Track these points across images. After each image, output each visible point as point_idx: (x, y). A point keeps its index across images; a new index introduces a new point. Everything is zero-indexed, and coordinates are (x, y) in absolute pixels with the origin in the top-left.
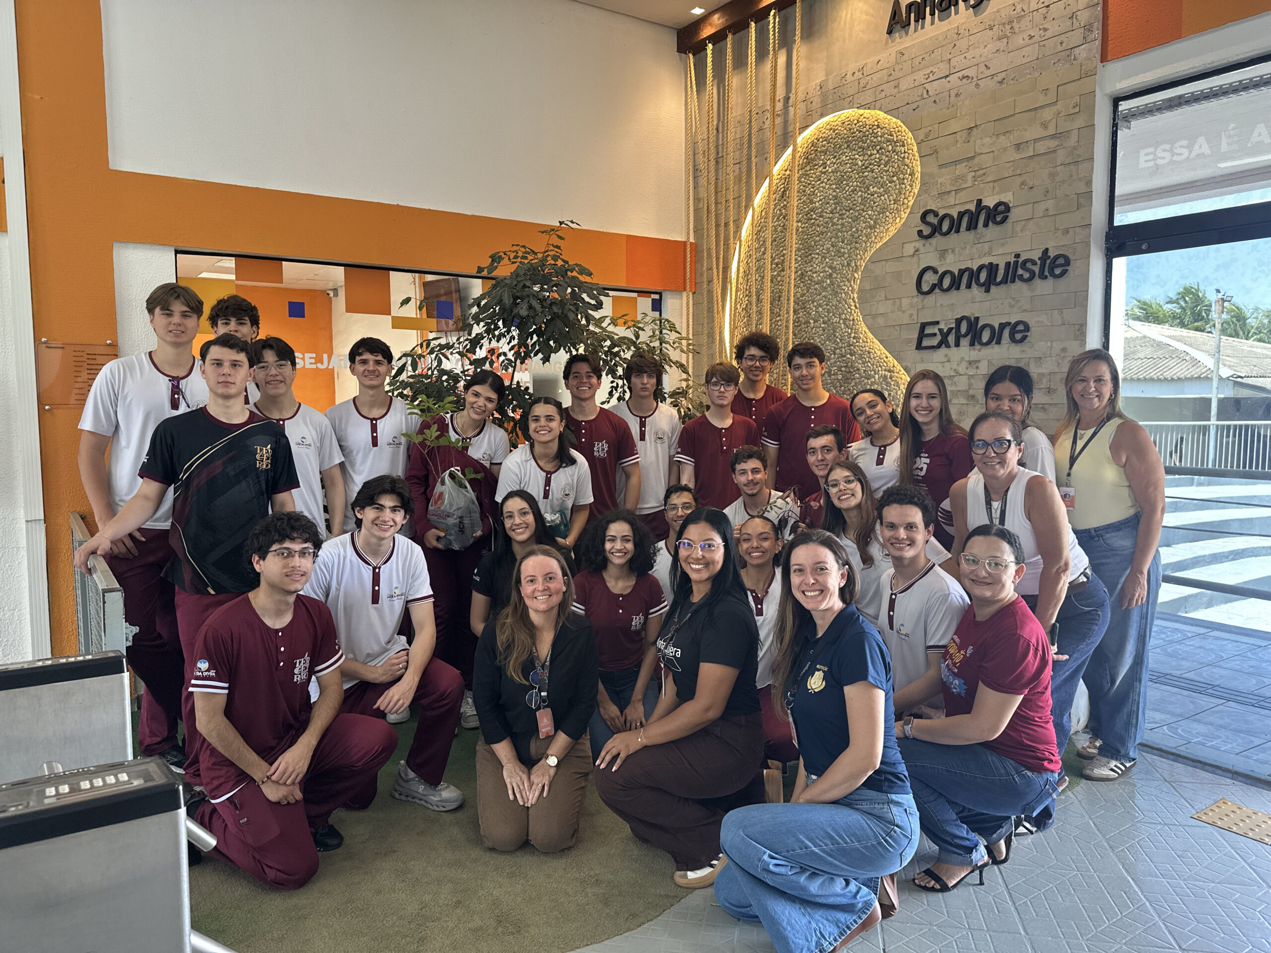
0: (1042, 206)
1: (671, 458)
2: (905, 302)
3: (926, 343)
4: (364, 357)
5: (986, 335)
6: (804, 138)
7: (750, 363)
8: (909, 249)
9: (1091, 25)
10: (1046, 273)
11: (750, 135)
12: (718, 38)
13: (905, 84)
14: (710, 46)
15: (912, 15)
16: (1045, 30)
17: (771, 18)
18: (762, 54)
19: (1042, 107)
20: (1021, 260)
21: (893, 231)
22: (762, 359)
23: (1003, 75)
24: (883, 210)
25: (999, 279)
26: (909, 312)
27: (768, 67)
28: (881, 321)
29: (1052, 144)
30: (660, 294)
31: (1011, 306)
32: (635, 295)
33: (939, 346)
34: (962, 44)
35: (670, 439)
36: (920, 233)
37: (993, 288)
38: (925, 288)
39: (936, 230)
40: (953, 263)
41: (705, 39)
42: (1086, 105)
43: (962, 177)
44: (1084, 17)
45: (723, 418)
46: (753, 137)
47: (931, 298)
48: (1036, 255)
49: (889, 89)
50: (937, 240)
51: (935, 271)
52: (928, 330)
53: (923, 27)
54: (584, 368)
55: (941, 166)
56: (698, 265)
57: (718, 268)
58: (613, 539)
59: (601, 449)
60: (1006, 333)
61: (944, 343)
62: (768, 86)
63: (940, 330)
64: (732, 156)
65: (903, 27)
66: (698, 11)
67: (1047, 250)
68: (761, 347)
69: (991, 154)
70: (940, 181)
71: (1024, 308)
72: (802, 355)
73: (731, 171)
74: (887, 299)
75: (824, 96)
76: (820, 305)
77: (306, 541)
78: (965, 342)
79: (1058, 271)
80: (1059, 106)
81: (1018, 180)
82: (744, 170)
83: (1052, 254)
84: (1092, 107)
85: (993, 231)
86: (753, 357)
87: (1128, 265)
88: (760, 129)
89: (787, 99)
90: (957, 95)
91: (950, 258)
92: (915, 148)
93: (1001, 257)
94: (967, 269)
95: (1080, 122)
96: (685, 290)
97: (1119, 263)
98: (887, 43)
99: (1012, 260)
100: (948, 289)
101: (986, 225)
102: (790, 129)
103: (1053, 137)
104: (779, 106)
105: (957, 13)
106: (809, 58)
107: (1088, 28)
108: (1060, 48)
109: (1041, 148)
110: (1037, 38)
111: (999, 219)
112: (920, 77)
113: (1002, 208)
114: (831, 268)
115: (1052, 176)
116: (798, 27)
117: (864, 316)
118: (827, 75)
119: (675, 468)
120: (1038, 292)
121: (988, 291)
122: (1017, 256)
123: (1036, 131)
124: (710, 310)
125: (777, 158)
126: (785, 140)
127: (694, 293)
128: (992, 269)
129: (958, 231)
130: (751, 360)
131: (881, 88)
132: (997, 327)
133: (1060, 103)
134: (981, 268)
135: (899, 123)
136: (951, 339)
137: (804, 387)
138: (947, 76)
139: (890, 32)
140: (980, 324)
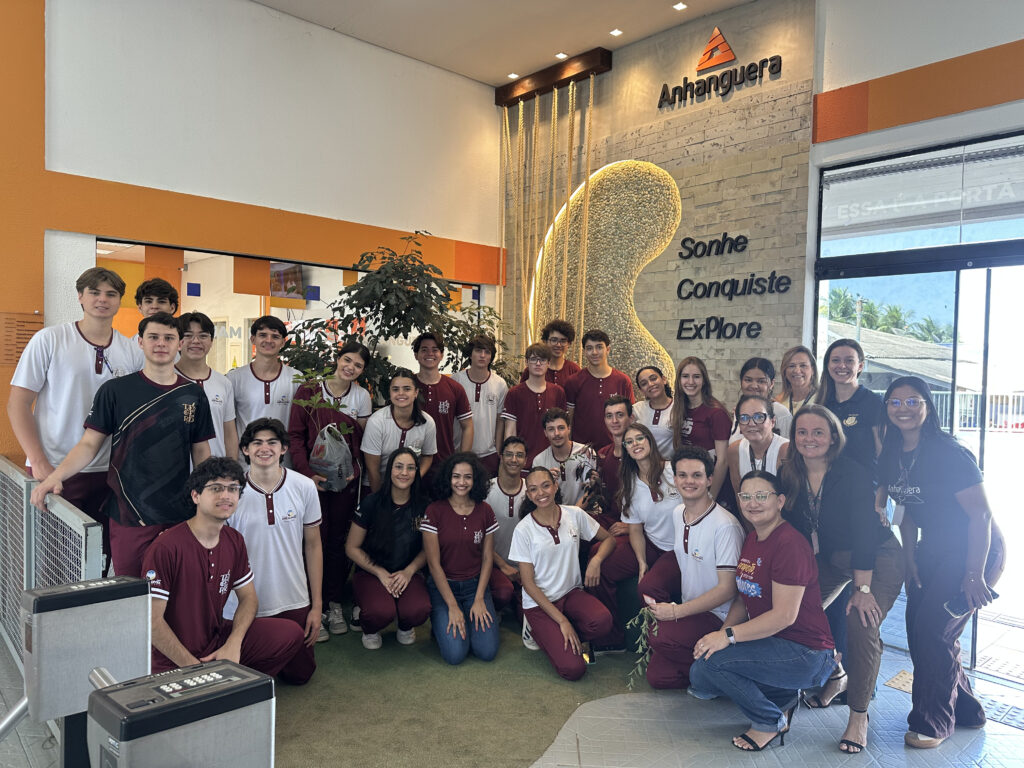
0: (771, 241)
1: (498, 415)
2: (669, 304)
3: (684, 334)
4: (264, 331)
5: (729, 332)
6: (594, 177)
7: (554, 344)
8: (672, 266)
9: (806, 117)
10: (774, 289)
11: (552, 172)
12: (527, 97)
13: (672, 145)
14: (522, 103)
15: (677, 96)
16: (773, 117)
17: (570, 87)
18: (562, 112)
19: (771, 171)
20: (755, 278)
21: (659, 252)
22: (563, 340)
23: (742, 146)
24: (652, 236)
25: (739, 291)
26: (671, 312)
27: (567, 122)
28: (650, 317)
29: (778, 197)
30: (479, 286)
31: (748, 311)
32: (460, 286)
33: (694, 337)
34: (714, 120)
35: (498, 401)
36: (681, 254)
37: (734, 298)
38: (684, 295)
39: (692, 253)
40: (705, 278)
41: (518, 97)
42: (802, 173)
43: (713, 216)
44: (801, 110)
45: (539, 385)
46: (555, 174)
47: (688, 303)
48: (766, 275)
49: (659, 148)
50: (693, 260)
51: (692, 283)
52: (686, 325)
53: (685, 105)
54: (431, 344)
55: (697, 207)
56: (508, 267)
57: (525, 269)
58: (458, 476)
59: (444, 407)
60: (744, 330)
61: (698, 335)
62: (567, 137)
63: (695, 326)
64: (537, 187)
65: (670, 104)
66: (513, 76)
67: (774, 273)
68: (562, 332)
69: (734, 202)
70: (697, 217)
71: (758, 313)
72: (594, 339)
73: (537, 198)
74: (655, 301)
75: (609, 149)
76: (604, 302)
77: (234, 479)
78: (713, 335)
79: (782, 288)
80: (783, 171)
81: (754, 221)
82: (547, 199)
83: (778, 275)
84: (806, 174)
85: (734, 256)
86: (555, 339)
87: (830, 285)
88: (559, 169)
89: (581, 148)
90: (710, 157)
91: (702, 274)
92: (678, 192)
93: (741, 275)
94: (716, 283)
95: (798, 183)
96: (498, 284)
97: (825, 285)
98: (657, 114)
99: (749, 278)
100: (701, 297)
101: (730, 252)
102: (583, 170)
103: (779, 192)
104: (575, 152)
105: (710, 98)
106: (599, 119)
107: (804, 119)
108: (783, 130)
109: (771, 199)
110: (767, 122)
111: (739, 248)
112: (683, 140)
113: (741, 240)
114: (612, 275)
115: (778, 220)
116: (591, 96)
117: (638, 312)
118: (612, 133)
119: (501, 424)
120: (767, 302)
121: (731, 299)
122: (753, 275)
123: (766, 188)
124: (519, 300)
125: (573, 192)
126: (578, 179)
127: (504, 287)
128: (734, 283)
129: (709, 255)
130: (554, 341)
131: (653, 146)
132: (737, 325)
133: (784, 169)
134: (726, 282)
135: (666, 173)
136: (703, 332)
137: (595, 363)
138: (701, 143)
139: (660, 106)
140: (725, 323)
